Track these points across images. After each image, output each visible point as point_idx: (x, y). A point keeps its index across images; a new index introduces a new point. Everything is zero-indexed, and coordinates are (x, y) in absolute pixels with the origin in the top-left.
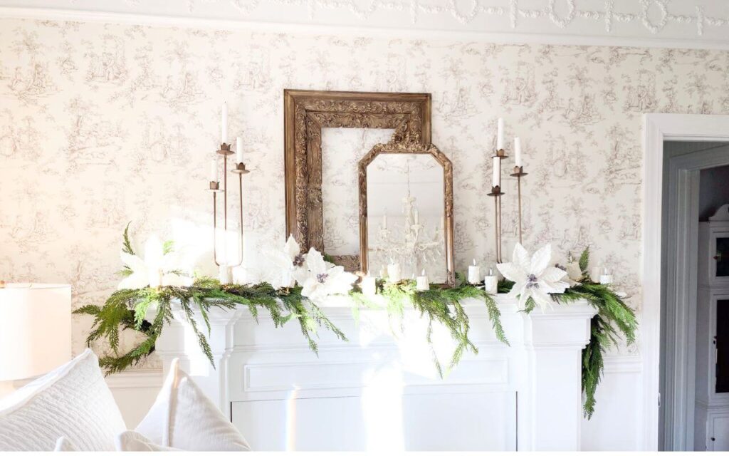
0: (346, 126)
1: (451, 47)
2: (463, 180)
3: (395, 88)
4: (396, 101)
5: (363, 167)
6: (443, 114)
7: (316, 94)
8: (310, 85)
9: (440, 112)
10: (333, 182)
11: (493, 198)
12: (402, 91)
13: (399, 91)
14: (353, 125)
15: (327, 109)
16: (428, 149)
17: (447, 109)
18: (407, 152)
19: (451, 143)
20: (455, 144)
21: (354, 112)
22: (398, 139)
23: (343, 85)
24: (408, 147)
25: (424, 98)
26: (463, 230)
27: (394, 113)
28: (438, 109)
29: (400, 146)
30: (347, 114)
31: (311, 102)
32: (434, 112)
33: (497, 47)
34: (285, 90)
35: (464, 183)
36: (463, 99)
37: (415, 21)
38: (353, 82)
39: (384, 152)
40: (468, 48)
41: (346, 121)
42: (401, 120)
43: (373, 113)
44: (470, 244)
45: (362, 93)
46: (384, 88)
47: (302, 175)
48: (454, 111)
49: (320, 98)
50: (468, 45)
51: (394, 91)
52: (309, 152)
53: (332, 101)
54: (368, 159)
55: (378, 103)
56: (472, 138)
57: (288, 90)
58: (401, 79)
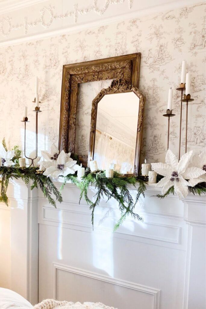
0: (90, 81)
1: (155, 18)
2: (160, 107)
3: (119, 53)
4: (117, 61)
5: (95, 103)
6: (148, 65)
7: (77, 64)
8: (76, 61)
9: (146, 63)
10: (86, 114)
11: (167, 118)
12: (124, 54)
13: (122, 55)
14: (94, 80)
15: (80, 73)
16: (130, 89)
17: (151, 61)
18: (119, 92)
19: (153, 83)
20: (156, 83)
21: (95, 72)
22: (113, 84)
23: (92, 57)
24: (118, 89)
25: (136, 56)
26: (159, 140)
27: (115, 69)
28: (145, 62)
29: (115, 89)
30: (91, 73)
31: (73, 71)
32: (143, 64)
33: (188, 9)
34: (64, 66)
35: (161, 109)
36: (162, 52)
37: (131, 8)
38: (97, 55)
39: (107, 94)
40: (167, 15)
41: (90, 78)
42: (120, 73)
43: (104, 71)
44: (163, 149)
45: (100, 60)
46: (113, 55)
47: (66, 111)
48: (156, 61)
49: (79, 67)
50: (166, 14)
51: (119, 55)
52: (71, 98)
53: (83, 68)
54: (98, 99)
55: (106, 65)
56: (167, 78)
57: (65, 65)
58: (123, 47)
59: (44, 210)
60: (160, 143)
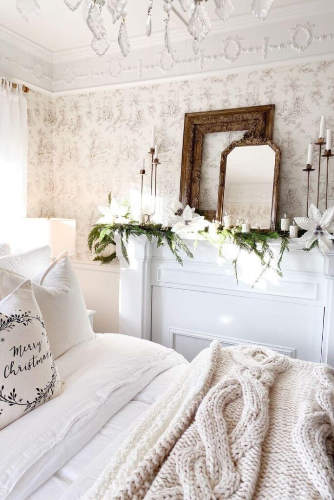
0: (218, 132)
1: (291, 70)
2: (296, 160)
3: (251, 104)
4: (250, 112)
5: (224, 156)
6: (283, 117)
7: (202, 114)
8: (200, 109)
9: (281, 116)
10: (210, 166)
12: (256, 105)
13: (254, 106)
14: (221, 131)
15: (206, 123)
16: (265, 142)
17: (286, 113)
18: (252, 145)
19: (288, 136)
20: (291, 136)
21: (223, 122)
22: (246, 136)
23: (219, 106)
24: (252, 141)
25: (270, 108)
26: (294, 194)
27: (247, 120)
28: (280, 114)
29: (248, 141)
30: (219, 124)
31: (198, 120)
32: (277, 116)
33: (327, 63)
34: (185, 114)
35: (296, 163)
36: (298, 105)
37: (265, 58)
38: (225, 104)
39: (238, 146)
40: (304, 68)
41: (218, 128)
42: (252, 124)
43: (234, 122)
44: (298, 204)
45: (229, 110)
46: (244, 104)
47: (189, 163)
48: (291, 114)
49: (204, 116)
50: (303, 66)
51: (250, 106)
52: (195, 149)
53: (209, 117)
54: (227, 151)
55: (237, 115)
56: (304, 131)
57: (188, 114)
58: (255, 97)
59: (160, 270)
60: (295, 197)
